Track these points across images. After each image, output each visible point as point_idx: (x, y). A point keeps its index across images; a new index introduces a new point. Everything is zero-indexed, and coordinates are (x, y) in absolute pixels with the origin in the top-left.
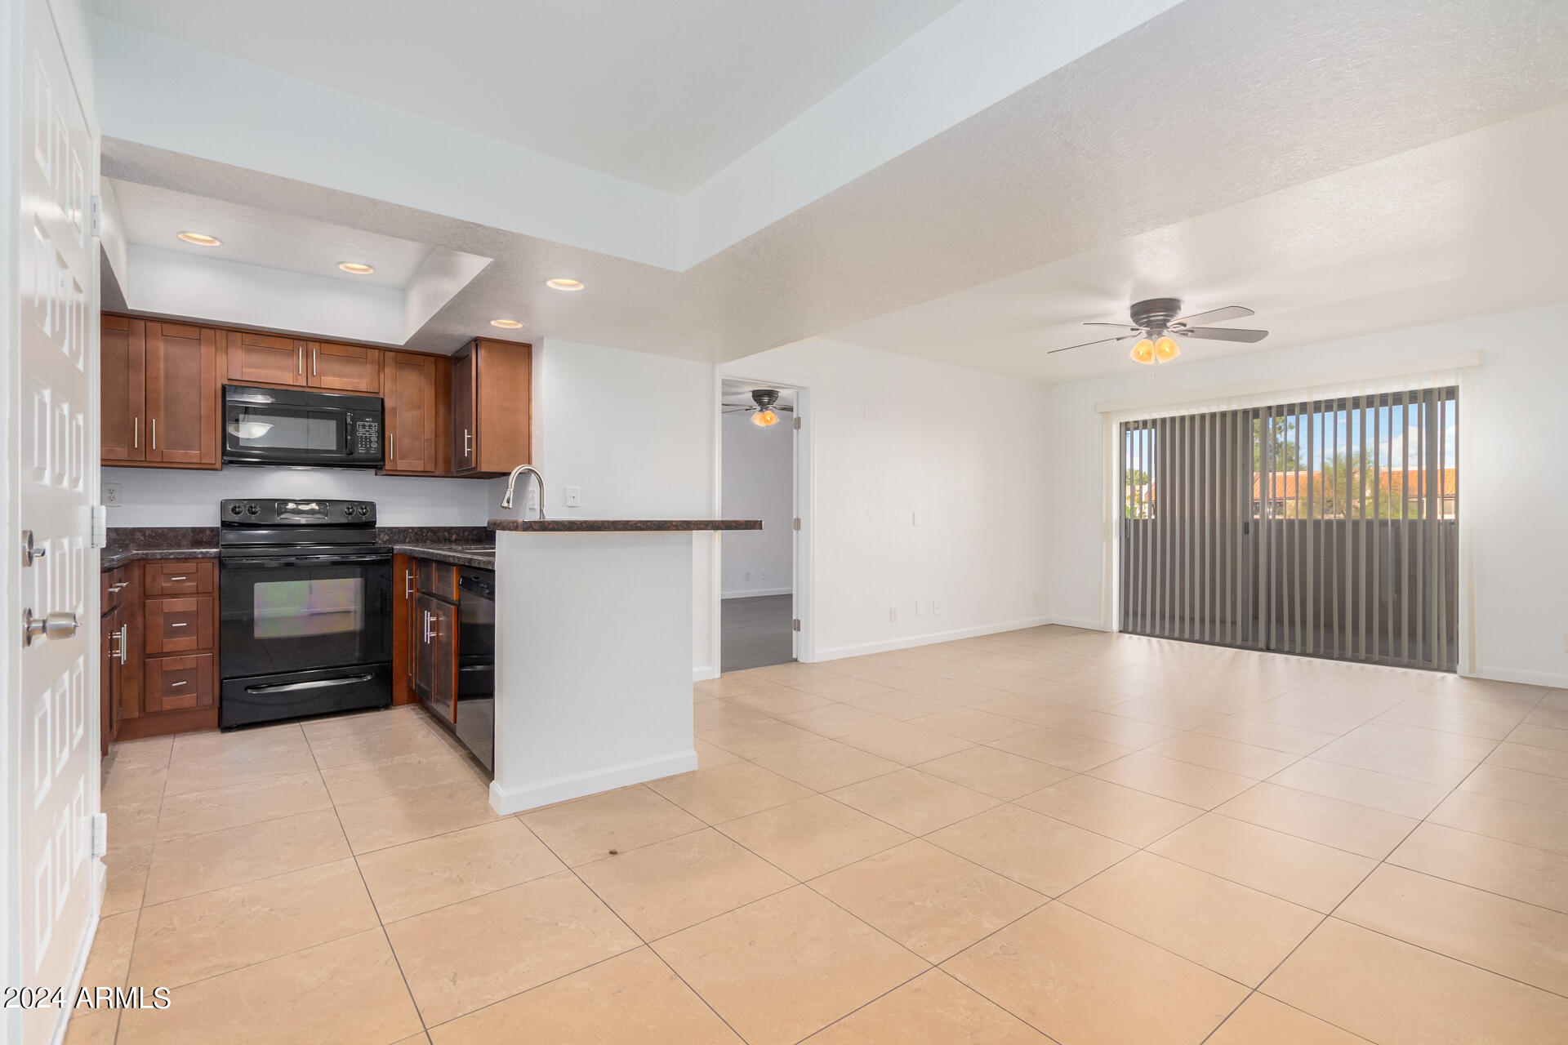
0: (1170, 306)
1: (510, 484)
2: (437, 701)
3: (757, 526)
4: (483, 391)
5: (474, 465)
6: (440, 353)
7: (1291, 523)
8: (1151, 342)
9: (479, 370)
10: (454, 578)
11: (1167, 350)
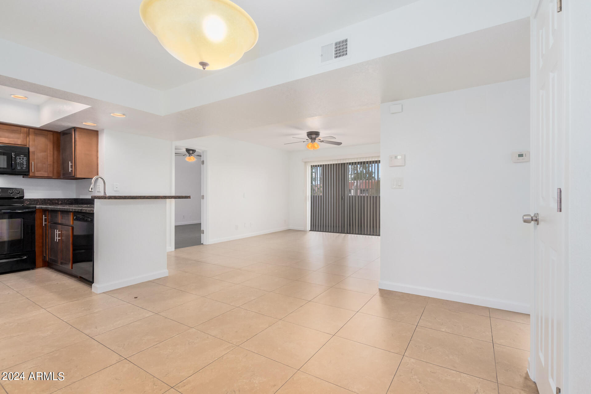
0: (317, 134)
1: (92, 183)
2: (62, 263)
3: (189, 197)
4: (78, 148)
5: (73, 175)
6: (55, 130)
7: (352, 196)
8: (312, 144)
9: (76, 139)
10: (71, 217)
11: (316, 146)
